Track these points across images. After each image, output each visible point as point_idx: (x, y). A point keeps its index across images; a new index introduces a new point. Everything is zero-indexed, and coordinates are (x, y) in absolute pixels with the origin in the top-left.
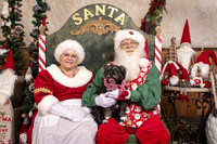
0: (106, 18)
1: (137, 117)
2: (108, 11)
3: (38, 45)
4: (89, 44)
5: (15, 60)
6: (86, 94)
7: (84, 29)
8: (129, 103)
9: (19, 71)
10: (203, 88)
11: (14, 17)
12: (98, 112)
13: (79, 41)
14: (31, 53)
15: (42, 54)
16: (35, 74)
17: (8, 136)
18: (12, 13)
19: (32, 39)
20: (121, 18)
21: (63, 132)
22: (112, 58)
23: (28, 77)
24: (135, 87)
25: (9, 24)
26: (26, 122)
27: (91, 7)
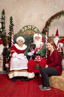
0: (31, 29)
1: (39, 59)
2: (32, 28)
3: (11, 37)
4: (26, 37)
5: (3, 41)
6: (25, 52)
7: (25, 33)
8: (37, 55)
9: (5, 45)
10: (60, 51)
11: (3, 28)
12: (28, 57)
13: (23, 37)
14: (8, 39)
15: (12, 40)
16: (10, 46)
17: (2, 64)
18: (2, 26)
19: (9, 35)
20: (36, 30)
21: (19, 62)
22: (33, 42)
23: (8, 47)
24: (39, 50)
25: (1, 30)
26: (7, 60)
27: (27, 26)
